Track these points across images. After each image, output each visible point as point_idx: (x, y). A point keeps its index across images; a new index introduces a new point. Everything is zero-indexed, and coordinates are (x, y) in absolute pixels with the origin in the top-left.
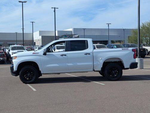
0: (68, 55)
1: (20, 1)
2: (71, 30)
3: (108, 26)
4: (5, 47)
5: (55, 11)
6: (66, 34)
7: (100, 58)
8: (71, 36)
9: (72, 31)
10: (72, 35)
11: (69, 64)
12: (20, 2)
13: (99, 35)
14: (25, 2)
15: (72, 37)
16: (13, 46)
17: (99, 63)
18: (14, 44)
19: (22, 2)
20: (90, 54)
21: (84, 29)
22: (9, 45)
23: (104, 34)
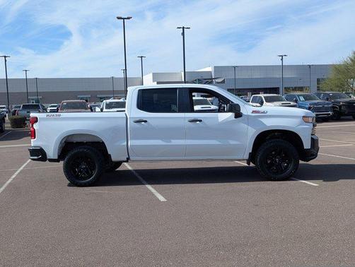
1: (119, 16)
2: (209, 69)
3: (282, 59)
4: (93, 104)
5: (183, 34)
6: (200, 78)
8: (210, 81)
9: (211, 72)
10: (213, 79)
12: (119, 18)
13: (262, 77)
14: (128, 18)
15: (210, 83)
16: (108, 101)
18: (109, 98)
19: (124, 19)
21: (235, 67)
22: (102, 99)
23: (272, 76)
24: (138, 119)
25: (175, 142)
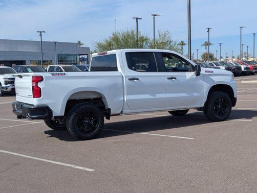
24: (131, 78)
25: (159, 96)
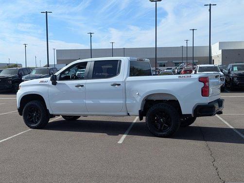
0: (86, 86)
7: (137, 93)
11: (88, 102)
17: (135, 102)
20: (120, 85)
